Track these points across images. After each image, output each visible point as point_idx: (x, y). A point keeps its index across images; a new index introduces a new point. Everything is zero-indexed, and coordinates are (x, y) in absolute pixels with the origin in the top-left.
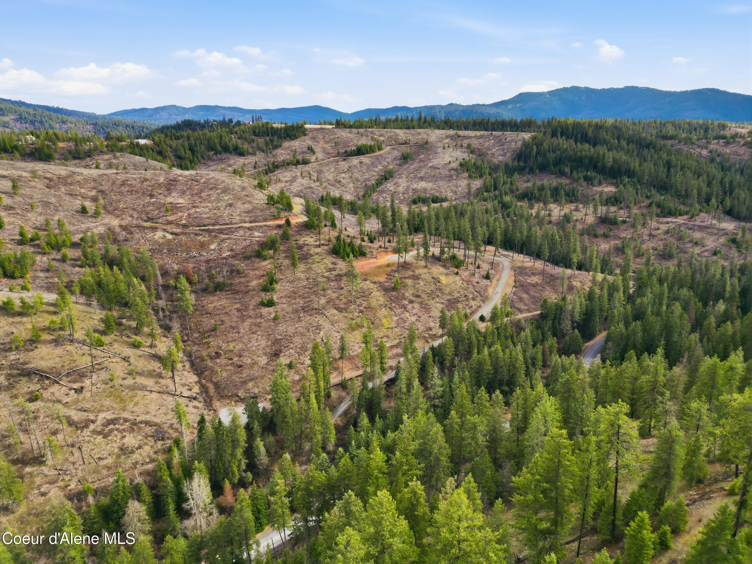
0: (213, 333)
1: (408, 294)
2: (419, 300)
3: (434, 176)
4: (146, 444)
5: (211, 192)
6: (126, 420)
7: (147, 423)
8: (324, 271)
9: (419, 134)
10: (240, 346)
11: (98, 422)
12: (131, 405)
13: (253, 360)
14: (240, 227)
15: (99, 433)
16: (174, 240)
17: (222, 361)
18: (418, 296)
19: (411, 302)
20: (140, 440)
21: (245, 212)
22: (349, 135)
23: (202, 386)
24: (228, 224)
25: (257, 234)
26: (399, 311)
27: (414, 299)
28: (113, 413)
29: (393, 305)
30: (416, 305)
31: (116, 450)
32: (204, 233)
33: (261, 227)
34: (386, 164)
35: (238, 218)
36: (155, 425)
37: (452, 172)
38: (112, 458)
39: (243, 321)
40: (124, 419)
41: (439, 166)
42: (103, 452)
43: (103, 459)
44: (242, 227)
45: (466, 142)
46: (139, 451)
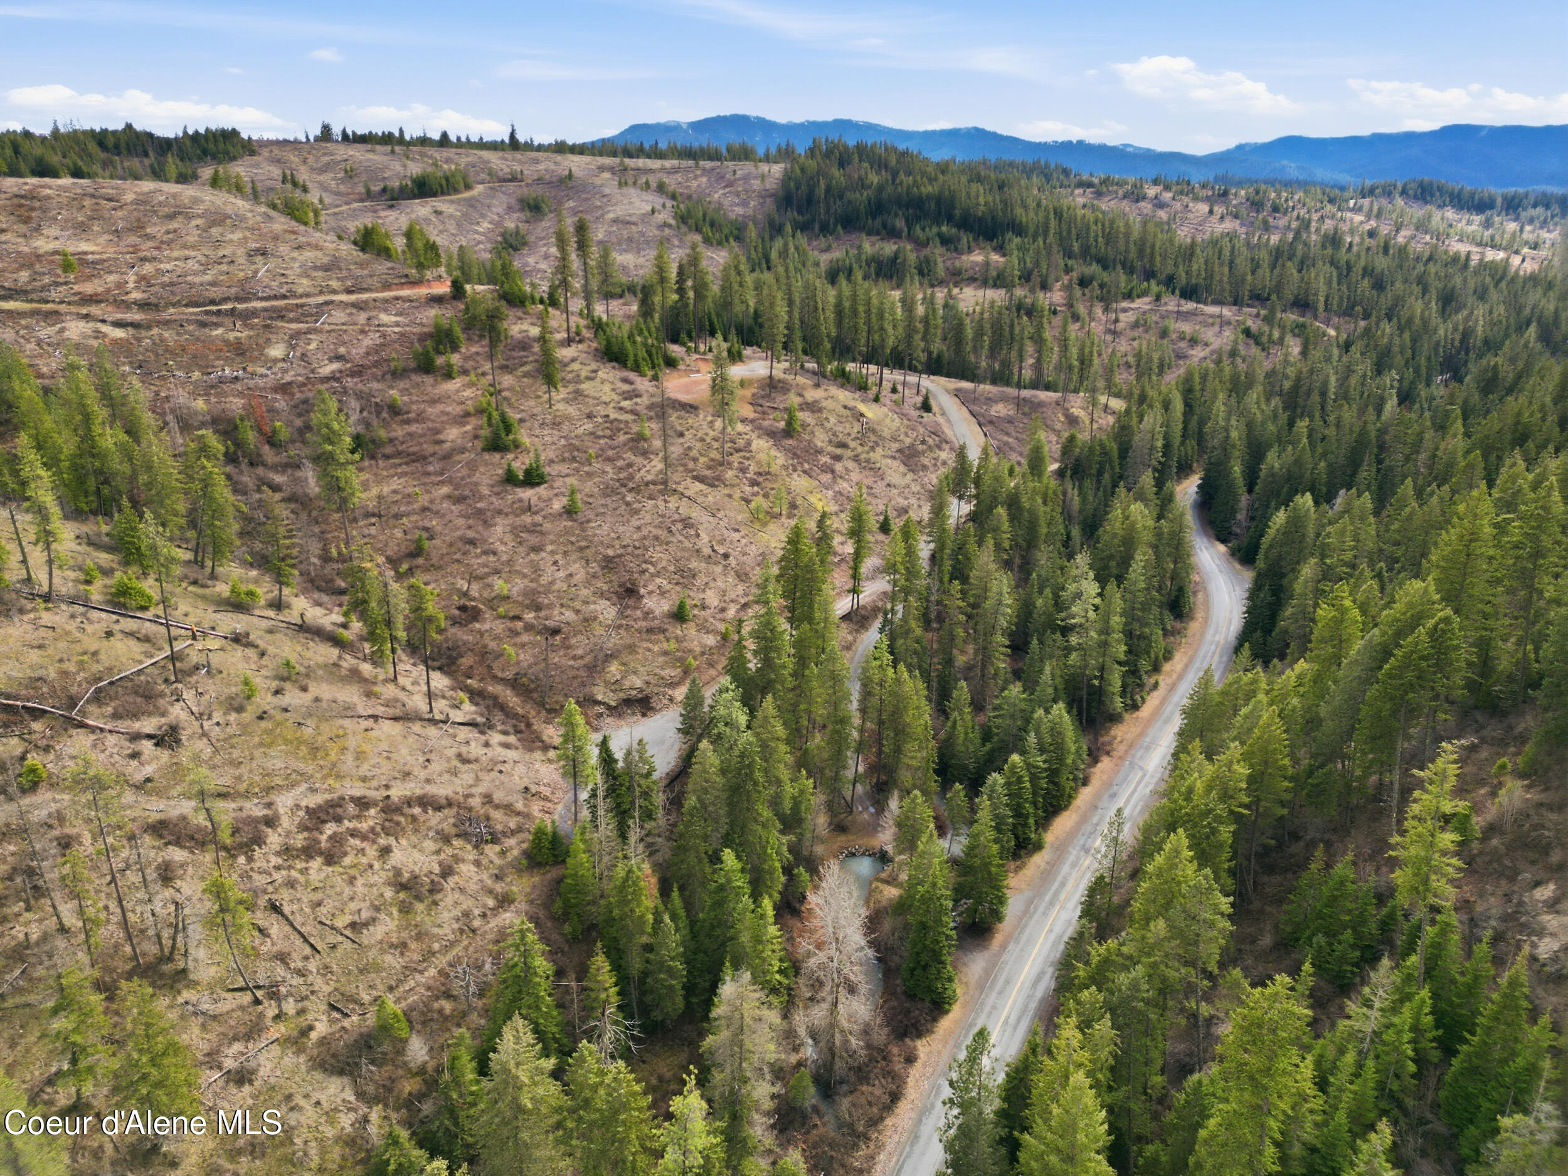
0: (420, 561)
1: (820, 439)
2: (848, 453)
3: (630, 240)
4: (457, 859)
5: (174, 225)
6: (363, 804)
7: (426, 802)
8: (615, 397)
9: (536, 161)
10: (519, 585)
11: (285, 822)
12: (349, 758)
13: (577, 612)
14: (327, 303)
15: (309, 852)
16: (139, 340)
17: (488, 624)
18: (844, 445)
19: (837, 458)
20: (438, 852)
21: (316, 268)
22: (370, 156)
23: (475, 696)
24: (284, 297)
25: (384, 318)
26: (826, 478)
27: (839, 451)
28: (313, 790)
29: (806, 466)
30: (851, 465)
31: (389, 893)
32: (228, 321)
33: (386, 301)
34: (496, 218)
35: (305, 281)
36: (450, 804)
37: (667, 231)
38: (390, 915)
39: (487, 524)
40: (353, 799)
41: (634, 219)
42: (353, 906)
43: (366, 925)
44: (332, 302)
46: (452, 881)
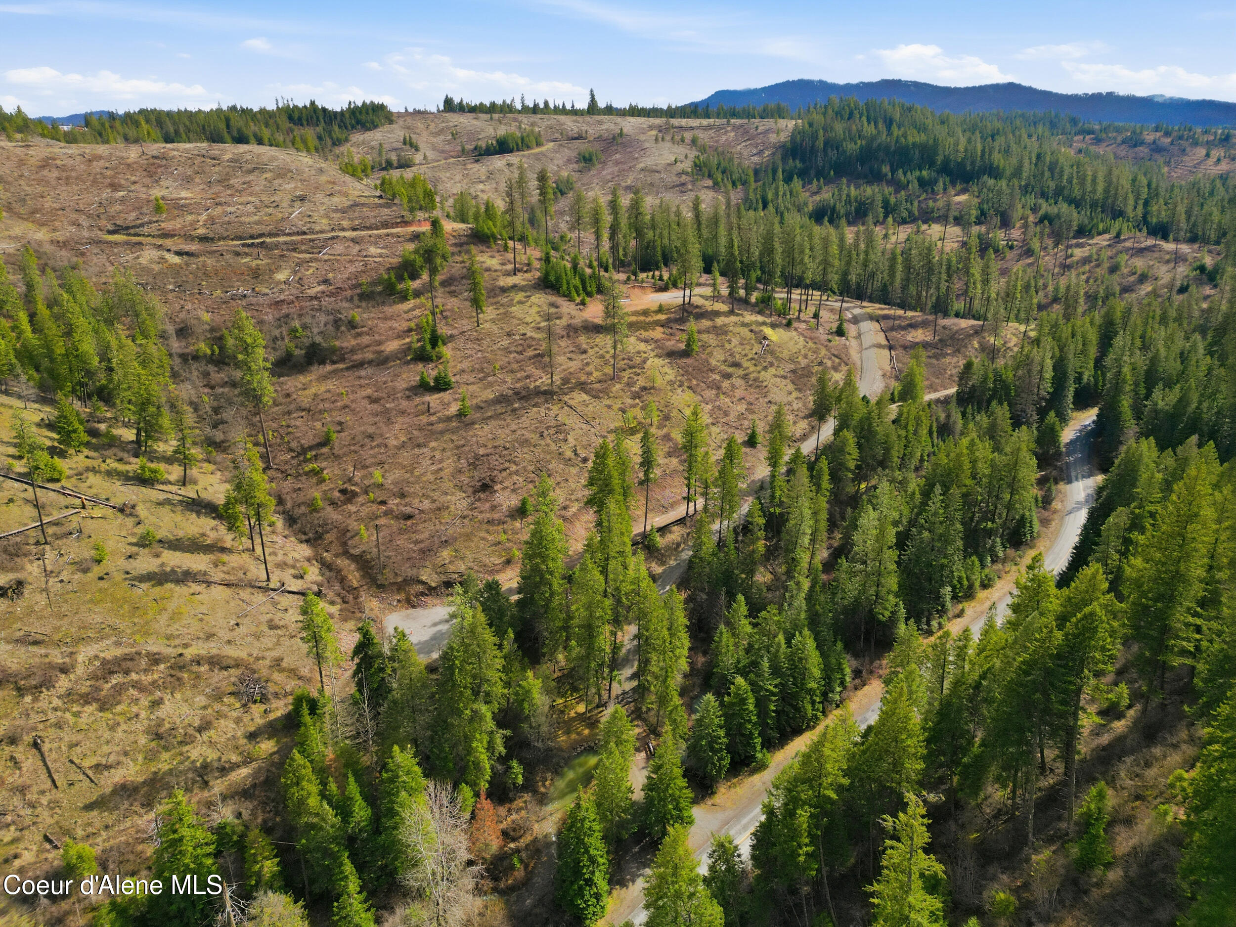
0: (325, 450)
1: (717, 358)
2: (741, 372)
3: (652, 184)
4: (220, 715)
5: (251, 177)
6: (155, 659)
7: (216, 662)
8: (538, 319)
9: (601, 123)
10: (396, 474)
11: (80, 670)
12: (163, 619)
13: (434, 501)
14: (333, 238)
15: (86, 699)
16: (187, 265)
17: (360, 507)
18: (737, 365)
19: (728, 376)
20: (205, 708)
21: (336, 211)
22: (475, 122)
23: (326, 566)
24: (304, 233)
25: (373, 250)
26: (710, 394)
27: (730, 370)
28: (118, 644)
29: (694, 382)
30: (738, 382)
31: (143, 740)
32: (255, 251)
33: (380, 236)
35: (325, 221)
36: (237, 666)
37: (684, 177)
38: (135, 760)
39: (389, 422)
40: (148, 654)
41: (659, 168)
42: (106, 749)
43: (108, 767)
44: (338, 237)
45: (688, 136)
46: (205, 736)
